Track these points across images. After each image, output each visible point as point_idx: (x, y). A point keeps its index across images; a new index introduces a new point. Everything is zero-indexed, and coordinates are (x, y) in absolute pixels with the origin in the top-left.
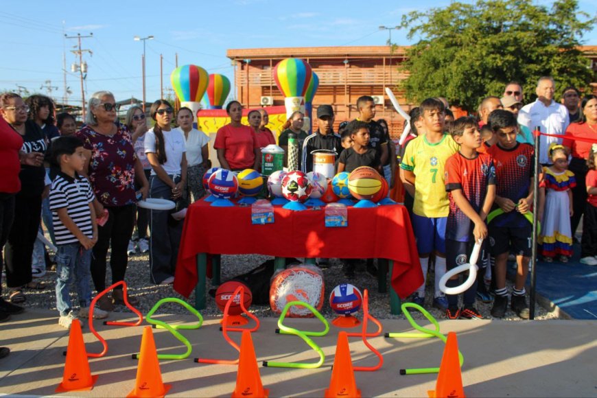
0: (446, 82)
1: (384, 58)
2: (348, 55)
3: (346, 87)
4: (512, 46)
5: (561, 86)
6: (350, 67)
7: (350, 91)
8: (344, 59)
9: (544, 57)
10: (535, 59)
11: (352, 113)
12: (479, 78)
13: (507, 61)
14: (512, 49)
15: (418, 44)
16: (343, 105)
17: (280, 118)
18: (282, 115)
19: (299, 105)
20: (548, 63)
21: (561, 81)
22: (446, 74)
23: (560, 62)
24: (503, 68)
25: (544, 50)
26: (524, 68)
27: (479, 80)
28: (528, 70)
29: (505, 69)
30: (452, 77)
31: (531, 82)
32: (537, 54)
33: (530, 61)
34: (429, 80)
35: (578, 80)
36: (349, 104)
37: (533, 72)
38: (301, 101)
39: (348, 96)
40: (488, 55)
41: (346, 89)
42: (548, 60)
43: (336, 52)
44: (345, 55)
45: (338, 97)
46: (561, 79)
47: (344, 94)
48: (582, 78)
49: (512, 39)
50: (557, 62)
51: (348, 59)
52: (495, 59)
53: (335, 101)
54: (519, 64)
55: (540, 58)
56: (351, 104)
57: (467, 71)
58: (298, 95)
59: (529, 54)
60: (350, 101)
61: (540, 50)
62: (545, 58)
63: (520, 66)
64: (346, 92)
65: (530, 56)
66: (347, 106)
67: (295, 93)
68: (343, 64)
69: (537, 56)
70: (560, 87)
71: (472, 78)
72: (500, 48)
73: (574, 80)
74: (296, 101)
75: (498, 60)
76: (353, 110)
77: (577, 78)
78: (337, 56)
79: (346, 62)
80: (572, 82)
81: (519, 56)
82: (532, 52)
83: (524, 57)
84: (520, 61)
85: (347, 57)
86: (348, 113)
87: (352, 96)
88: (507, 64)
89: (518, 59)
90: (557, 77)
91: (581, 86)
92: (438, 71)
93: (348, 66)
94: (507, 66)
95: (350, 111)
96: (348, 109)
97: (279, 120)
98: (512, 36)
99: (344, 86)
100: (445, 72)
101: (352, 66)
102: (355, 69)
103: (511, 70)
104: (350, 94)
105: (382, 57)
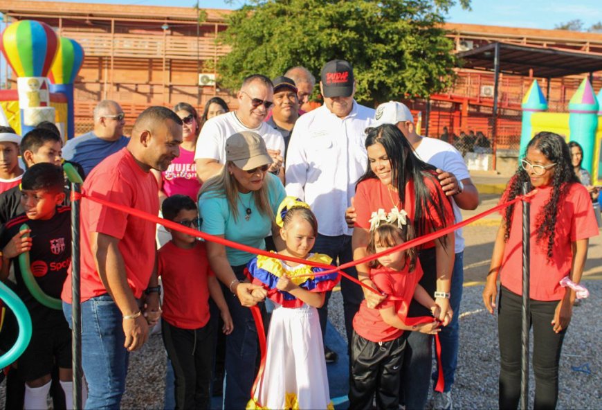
0: (269, 62)
1: (216, 24)
2: (168, 19)
3: (164, 61)
4: (354, 19)
5: (416, 73)
6: (172, 35)
7: (171, 66)
8: (163, 24)
9: (394, 36)
10: (383, 37)
11: (172, 96)
12: (313, 59)
13: (347, 39)
14: (352, 23)
15: (241, 10)
16: (161, 85)
17: (10, 107)
18: (12, 103)
19: (38, 90)
20: (399, 44)
21: (416, 68)
22: (268, 52)
23: (413, 44)
24: (341, 48)
25: (393, 26)
26: (370, 48)
27: (312, 62)
28: (374, 51)
29: (343, 49)
30: (276, 57)
31: (377, 67)
32: (385, 31)
33: (378, 40)
34: (249, 59)
35: (438, 67)
36: (168, 84)
37: (381, 54)
38: (41, 83)
39: (168, 72)
40: (322, 29)
41: (164, 64)
42: (400, 40)
43: (152, 13)
44: (163, 19)
45: (155, 73)
46: (415, 64)
47: (162, 70)
48: (442, 65)
49: (352, 10)
50: (411, 43)
51: (169, 24)
52: (330, 35)
53: (150, 79)
54: (363, 43)
55: (390, 36)
56: (171, 84)
57: (296, 49)
58: (36, 74)
59: (376, 32)
60: (170, 80)
61: (390, 26)
62: (396, 37)
63: (365, 45)
64: (164, 67)
65: (378, 34)
66: (166, 86)
67: (31, 71)
68: (162, 30)
69: (387, 34)
70: (414, 76)
71: (304, 59)
72: (338, 21)
73: (432, 66)
74: (33, 84)
75: (334, 37)
76: (174, 92)
77: (437, 64)
78: (153, 18)
79: (165, 27)
80: (430, 69)
81: (364, 33)
82: (380, 28)
83: (369, 34)
84: (365, 39)
85: (166, 21)
86: (168, 95)
87: (173, 73)
88: (346, 42)
89: (362, 36)
90: (411, 62)
91: (440, 74)
92: (260, 48)
93: (169, 32)
94: (346, 45)
95: (171, 92)
96: (168, 90)
97: (8, 111)
98: (352, 7)
99: (162, 59)
100: (268, 49)
101: (175, 33)
102: (178, 38)
103: (351, 50)
104: (171, 70)
105: (212, 24)
